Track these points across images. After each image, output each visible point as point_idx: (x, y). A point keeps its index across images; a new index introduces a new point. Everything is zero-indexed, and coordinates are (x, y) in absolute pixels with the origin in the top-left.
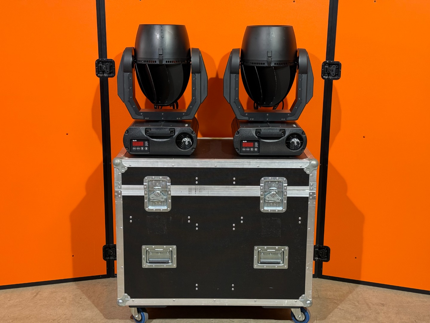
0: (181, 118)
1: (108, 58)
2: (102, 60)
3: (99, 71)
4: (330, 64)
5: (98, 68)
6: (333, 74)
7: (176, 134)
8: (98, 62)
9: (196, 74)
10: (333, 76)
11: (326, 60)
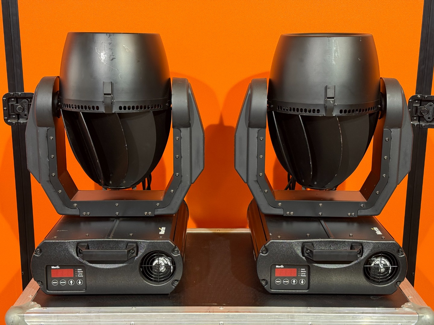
0: (153, 211)
1: (25, 92)
2: (15, 95)
3: (10, 114)
4: (422, 101)
5: (8, 109)
6: (429, 118)
7: (141, 253)
8: (7, 99)
9: (182, 129)
10: (428, 122)
11: (416, 93)
